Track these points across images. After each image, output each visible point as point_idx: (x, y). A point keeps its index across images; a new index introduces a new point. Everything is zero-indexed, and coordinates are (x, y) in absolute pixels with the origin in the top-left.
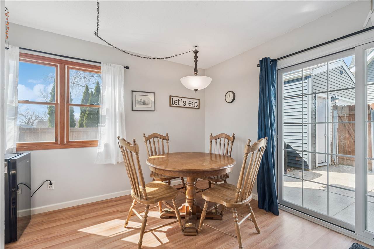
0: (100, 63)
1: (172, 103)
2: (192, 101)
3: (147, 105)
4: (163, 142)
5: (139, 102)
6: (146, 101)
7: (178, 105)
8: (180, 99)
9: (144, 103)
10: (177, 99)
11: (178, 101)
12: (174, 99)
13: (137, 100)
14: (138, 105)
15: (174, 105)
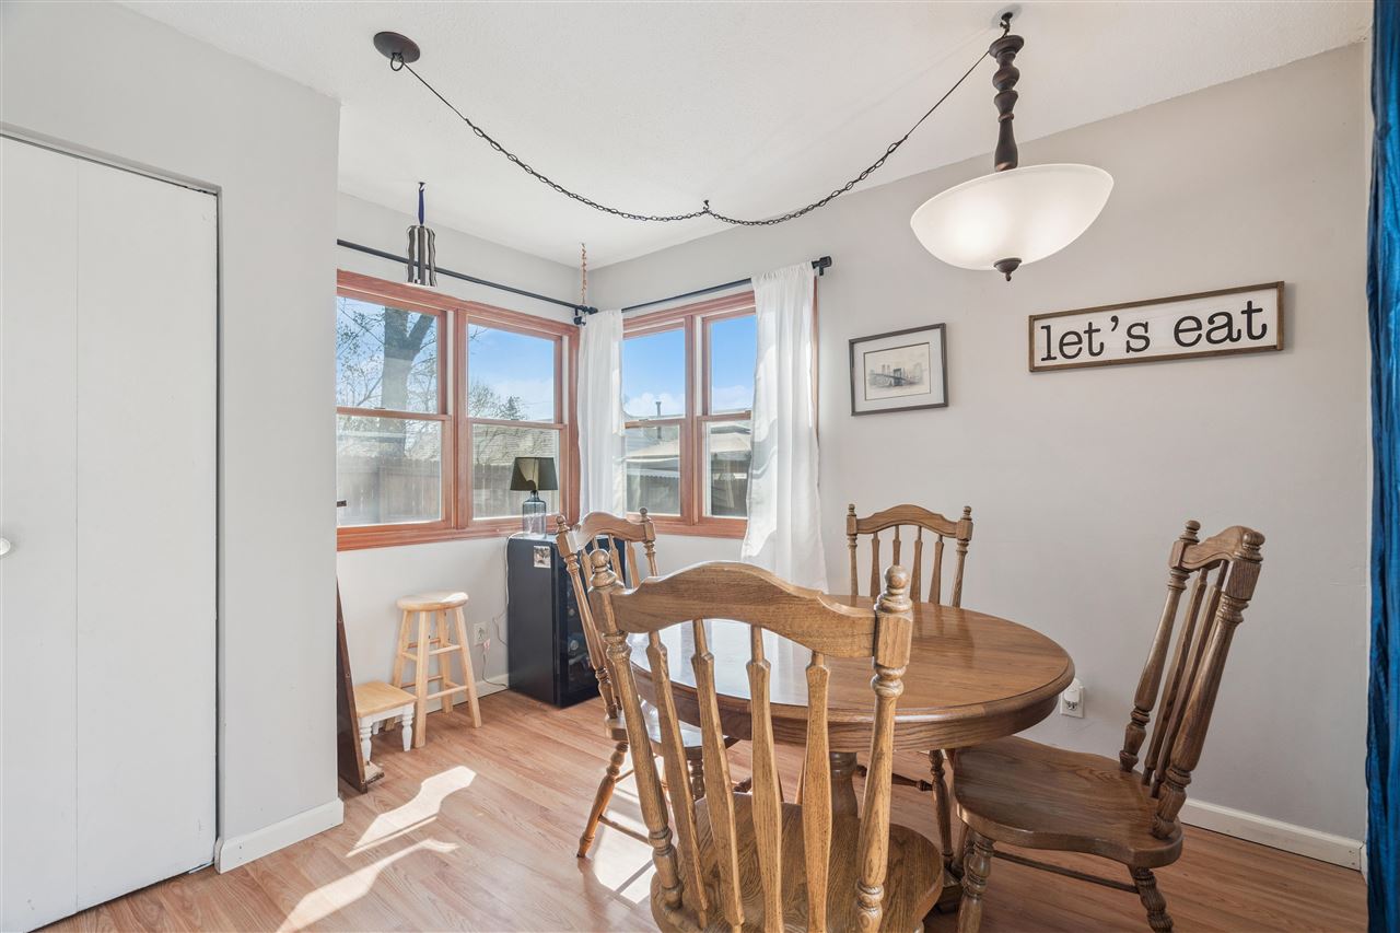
0: (749, 280)
1: (1041, 352)
2: (1203, 309)
3: (911, 383)
4: (940, 547)
5: (877, 380)
6: (908, 368)
7: (1085, 357)
8: (1102, 321)
9: (898, 381)
10: (1079, 324)
11: (1090, 331)
12: (1059, 327)
13: (872, 373)
14: (873, 393)
15: (1061, 360)
